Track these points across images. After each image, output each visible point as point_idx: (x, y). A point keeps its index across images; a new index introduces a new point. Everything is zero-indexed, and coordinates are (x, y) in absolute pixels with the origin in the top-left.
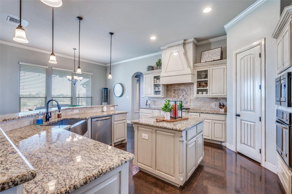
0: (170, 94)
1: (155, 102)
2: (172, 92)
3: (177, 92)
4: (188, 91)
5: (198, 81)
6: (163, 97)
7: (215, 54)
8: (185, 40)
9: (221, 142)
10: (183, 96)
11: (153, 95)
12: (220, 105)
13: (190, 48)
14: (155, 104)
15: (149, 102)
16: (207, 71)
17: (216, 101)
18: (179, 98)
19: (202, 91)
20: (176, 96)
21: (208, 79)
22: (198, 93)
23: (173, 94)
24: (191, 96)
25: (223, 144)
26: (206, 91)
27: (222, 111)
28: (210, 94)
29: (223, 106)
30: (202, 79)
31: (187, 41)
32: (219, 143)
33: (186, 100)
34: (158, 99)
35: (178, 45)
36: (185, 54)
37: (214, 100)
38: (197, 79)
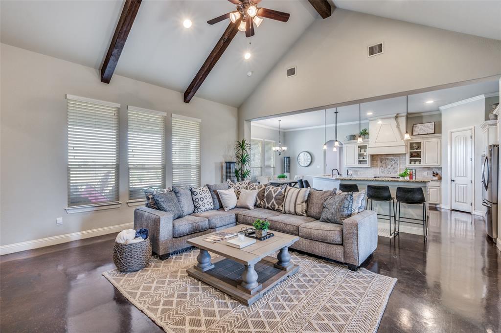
0: (377, 164)
1: (356, 171)
2: (379, 161)
3: (384, 162)
4: (397, 160)
5: (410, 152)
6: (370, 166)
7: (429, 127)
8: (397, 114)
9: (436, 204)
10: (392, 165)
11: (357, 164)
12: (434, 173)
13: (403, 121)
14: (357, 174)
15: (350, 172)
16: (421, 143)
17: (428, 170)
18: (387, 167)
19: (415, 161)
20: (384, 165)
21: (422, 150)
22: (410, 163)
23: (379, 164)
24: (401, 165)
25: (438, 206)
26: (420, 161)
27: (436, 178)
28: (423, 164)
29: (437, 174)
30: (414, 149)
31: (400, 115)
32: (434, 206)
33: (395, 169)
34: (361, 169)
35: (390, 118)
36: (398, 126)
37: (427, 169)
38: (410, 150)
